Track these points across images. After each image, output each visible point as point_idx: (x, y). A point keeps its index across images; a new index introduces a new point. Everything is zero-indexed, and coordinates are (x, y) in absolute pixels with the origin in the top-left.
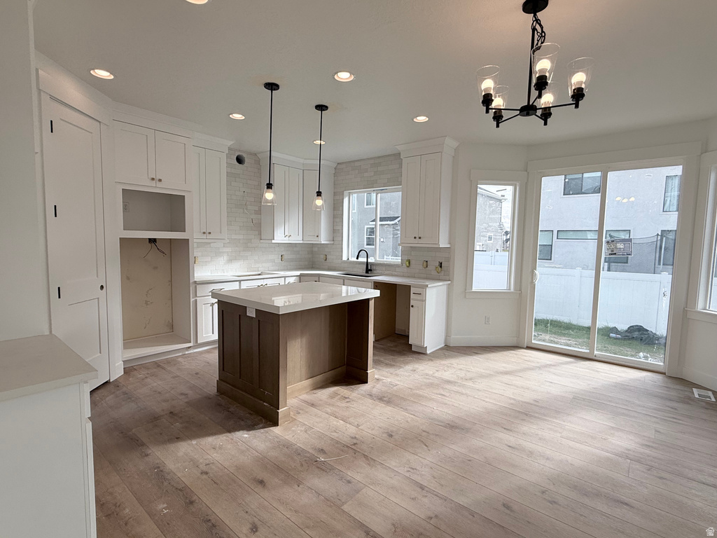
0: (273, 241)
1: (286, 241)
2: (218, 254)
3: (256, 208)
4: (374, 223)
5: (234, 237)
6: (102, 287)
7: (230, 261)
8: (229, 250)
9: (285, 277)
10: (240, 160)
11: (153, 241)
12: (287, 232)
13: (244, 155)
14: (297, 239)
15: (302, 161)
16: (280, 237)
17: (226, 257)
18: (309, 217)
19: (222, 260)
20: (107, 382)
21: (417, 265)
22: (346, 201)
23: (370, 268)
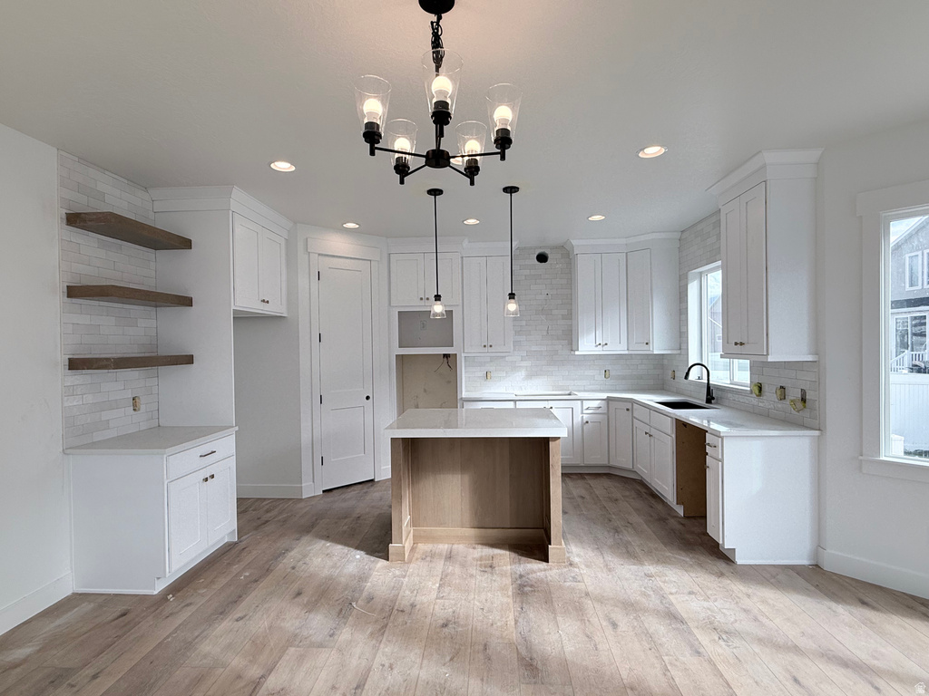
0: (577, 353)
1: (599, 351)
2: (514, 368)
3: (565, 312)
5: (534, 348)
6: (368, 398)
7: (530, 376)
8: (524, 364)
9: (582, 400)
10: (542, 258)
11: (446, 356)
12: (601, 339)
13: (547, 251)
14: (620, 348)
15: (623, 242)
16: (588, 347)
17: (523, 373)
18: (637, 322)
19: (519, 376)
20: (372, 480)
21: (771, 394)
22: (693, 289)
23: (712, 396)
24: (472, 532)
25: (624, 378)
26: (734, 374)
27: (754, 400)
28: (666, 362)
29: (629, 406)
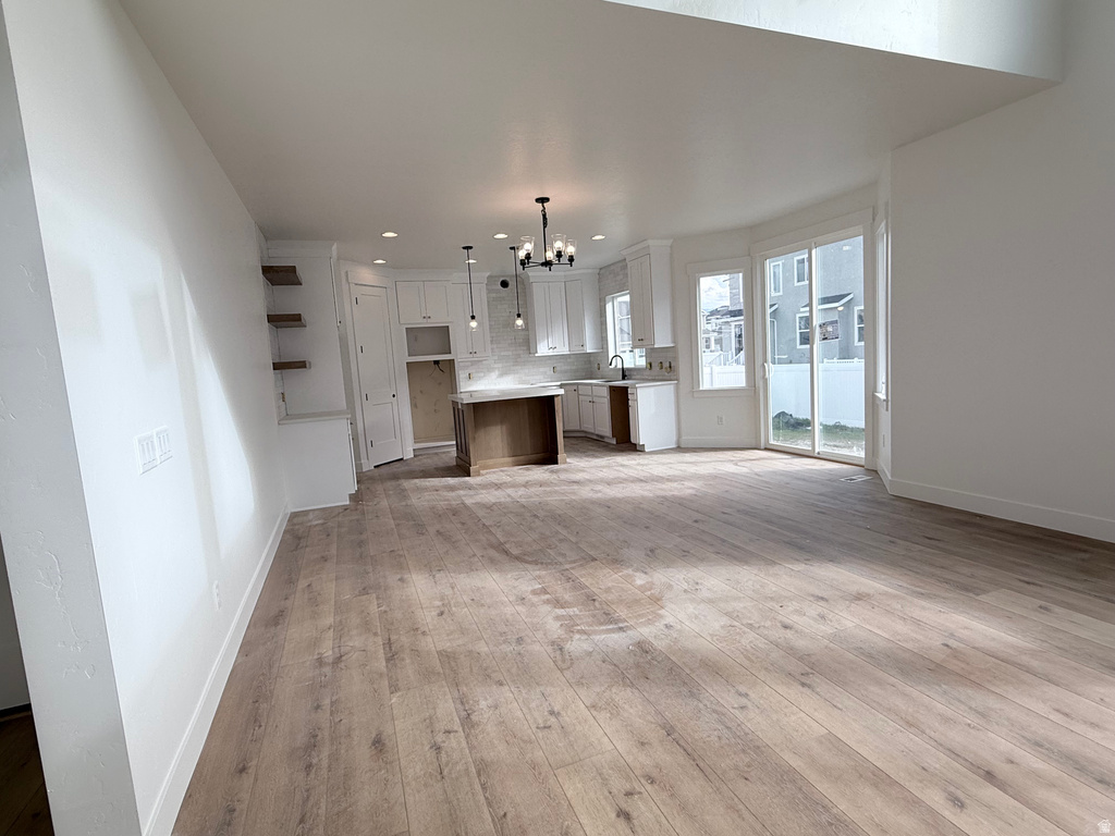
0: (537, 355)
1: (551, 353)
2: (490, 370)
4: (808, 309)
5: (503, 353)
6: (394, 396)
7: (501, 375)
8: (500, 365)
10: (504, 284)
11: (436, 362)
12: (552, 344)
13: (508, 279)
14: (564, 350)
15: (563, 273)
16: (543, 349)
17: (497, 373)
18: (575, 332)
19: (494, 375)
20: (402, 459)
21: (656, 367)
22: (609, 307)
23: (625, 374)
24: (510, 459)
25: (566, 372)
26: (635, 359)
27: (648, 372)
28: (592, 359)
29: (575, 388)
